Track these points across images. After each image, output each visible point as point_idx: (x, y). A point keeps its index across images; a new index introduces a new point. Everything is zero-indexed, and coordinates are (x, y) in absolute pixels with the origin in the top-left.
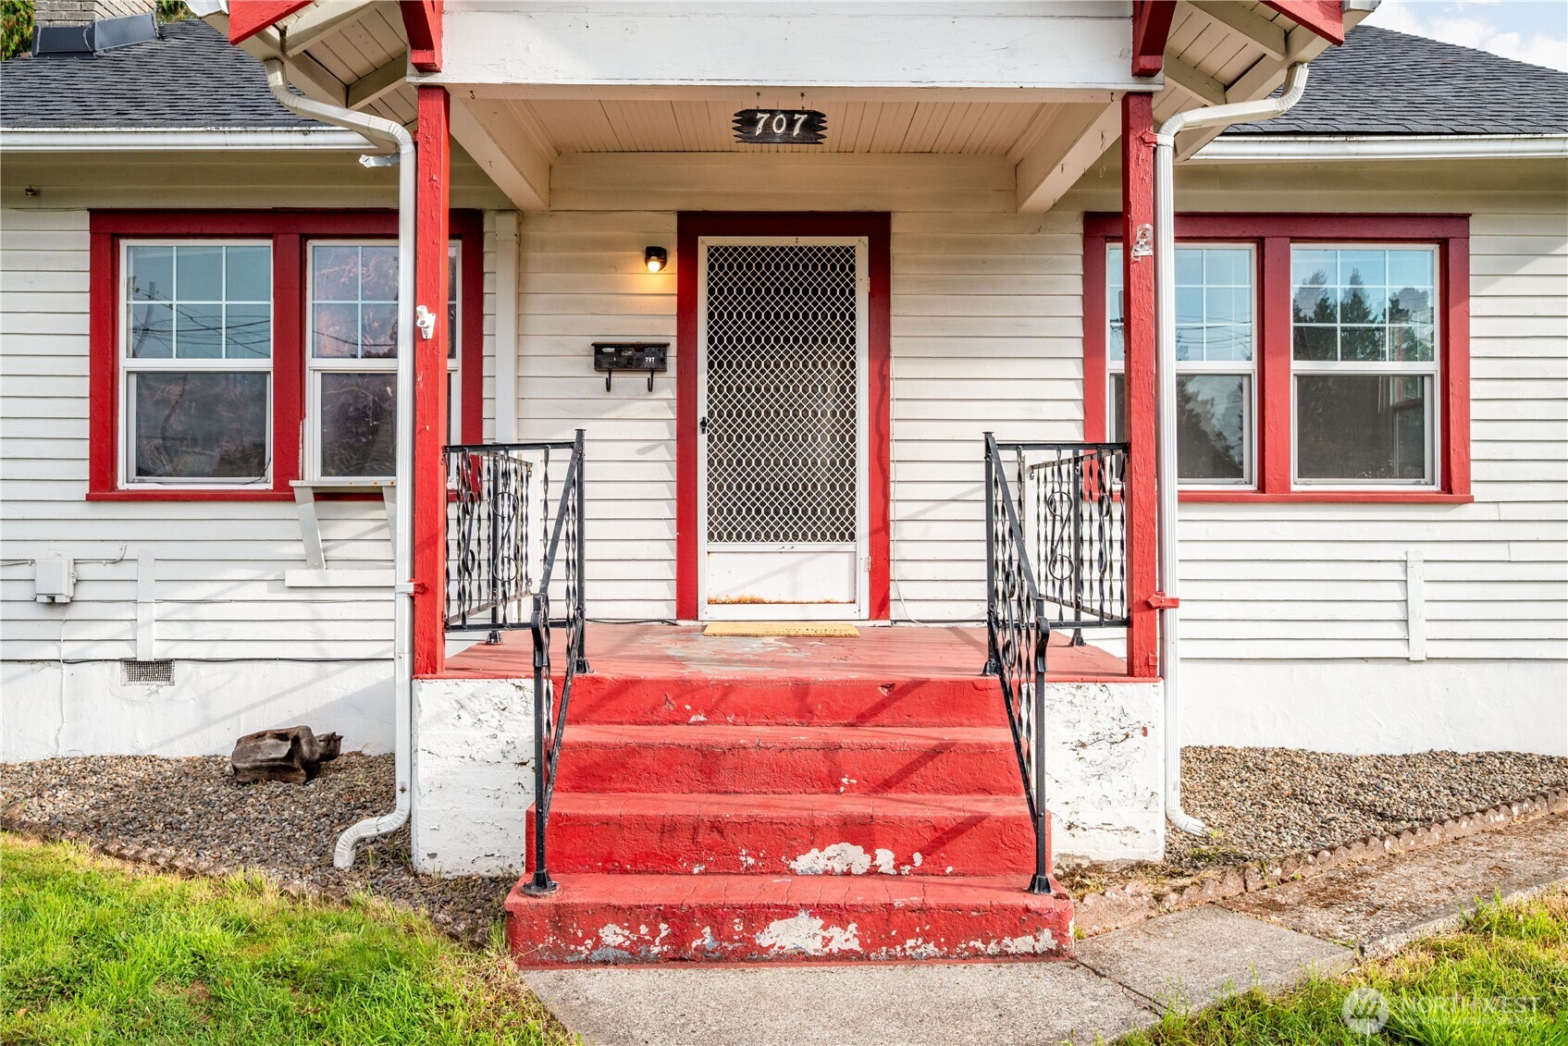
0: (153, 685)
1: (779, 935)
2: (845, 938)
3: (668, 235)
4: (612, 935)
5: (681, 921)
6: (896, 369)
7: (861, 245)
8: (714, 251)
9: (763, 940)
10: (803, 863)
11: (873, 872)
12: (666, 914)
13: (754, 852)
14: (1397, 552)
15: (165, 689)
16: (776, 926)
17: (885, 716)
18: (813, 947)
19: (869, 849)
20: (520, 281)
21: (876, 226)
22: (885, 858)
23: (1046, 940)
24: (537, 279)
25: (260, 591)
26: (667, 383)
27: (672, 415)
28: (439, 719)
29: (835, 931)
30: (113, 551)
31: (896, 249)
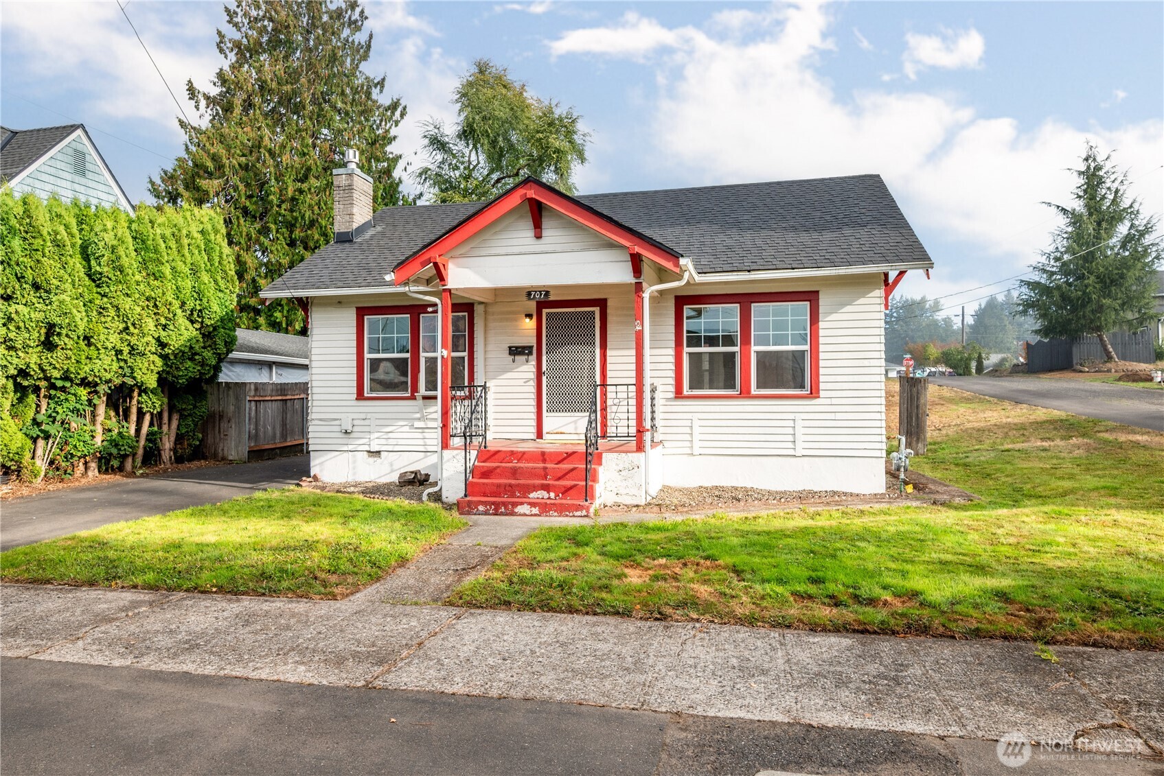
0: (376, 459)
1: (519, 509)
2: (535, 511)
3: (533, 310)
4: (481, 508)
5: (497, 505)
6: (609, 353)
7: (597, 310)
8: (548, 314)
9: (516, 510)
10: (531, 495)
11: (549, 498)
12: (493, 503)
13: (519, 492)
14: (791, 416)
15: (379, 460)
16: (519, 507)
17: (565, 462)
18: (528, 512)
19: (548, 493)
20: (486, 326)
21: (602, 303)
22: (552, 495)
23: (584, 513)
24: (491, 325)
25: (406, 429)
26: (533, 358)
27: (535, 370)
28: (448, 461)
29: (533, 509)
30: (363, 416)
31: (609, 311)
